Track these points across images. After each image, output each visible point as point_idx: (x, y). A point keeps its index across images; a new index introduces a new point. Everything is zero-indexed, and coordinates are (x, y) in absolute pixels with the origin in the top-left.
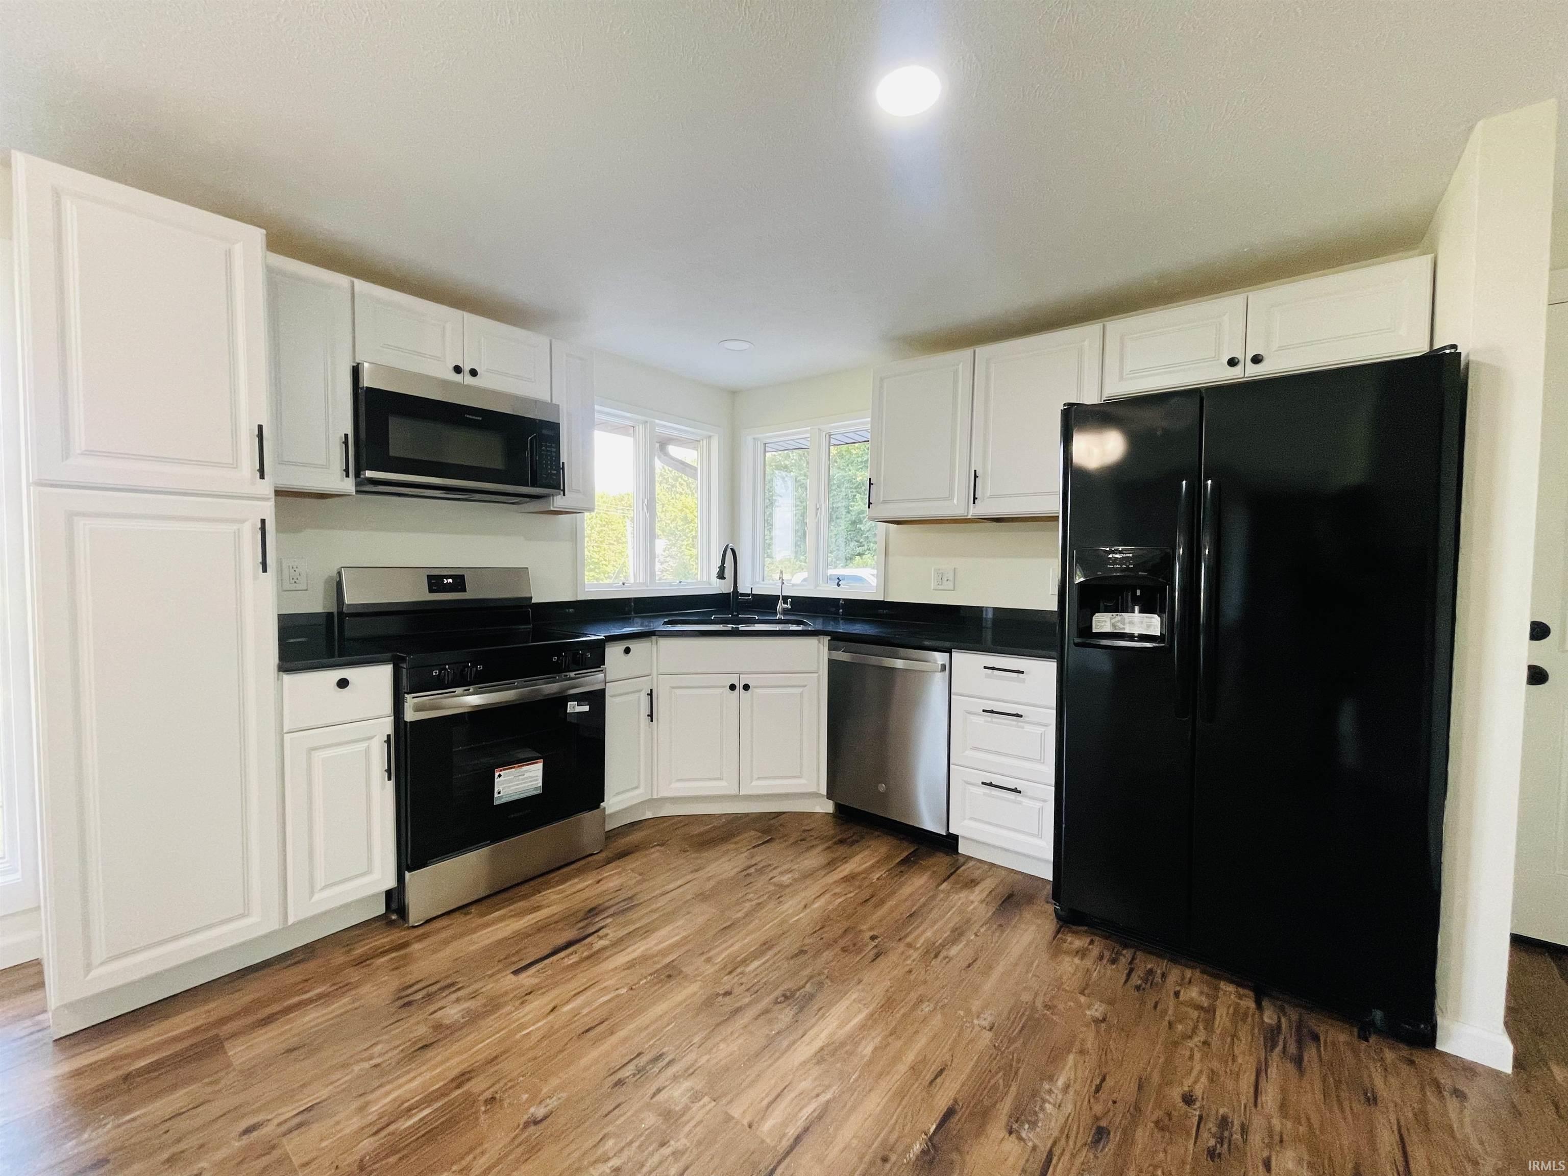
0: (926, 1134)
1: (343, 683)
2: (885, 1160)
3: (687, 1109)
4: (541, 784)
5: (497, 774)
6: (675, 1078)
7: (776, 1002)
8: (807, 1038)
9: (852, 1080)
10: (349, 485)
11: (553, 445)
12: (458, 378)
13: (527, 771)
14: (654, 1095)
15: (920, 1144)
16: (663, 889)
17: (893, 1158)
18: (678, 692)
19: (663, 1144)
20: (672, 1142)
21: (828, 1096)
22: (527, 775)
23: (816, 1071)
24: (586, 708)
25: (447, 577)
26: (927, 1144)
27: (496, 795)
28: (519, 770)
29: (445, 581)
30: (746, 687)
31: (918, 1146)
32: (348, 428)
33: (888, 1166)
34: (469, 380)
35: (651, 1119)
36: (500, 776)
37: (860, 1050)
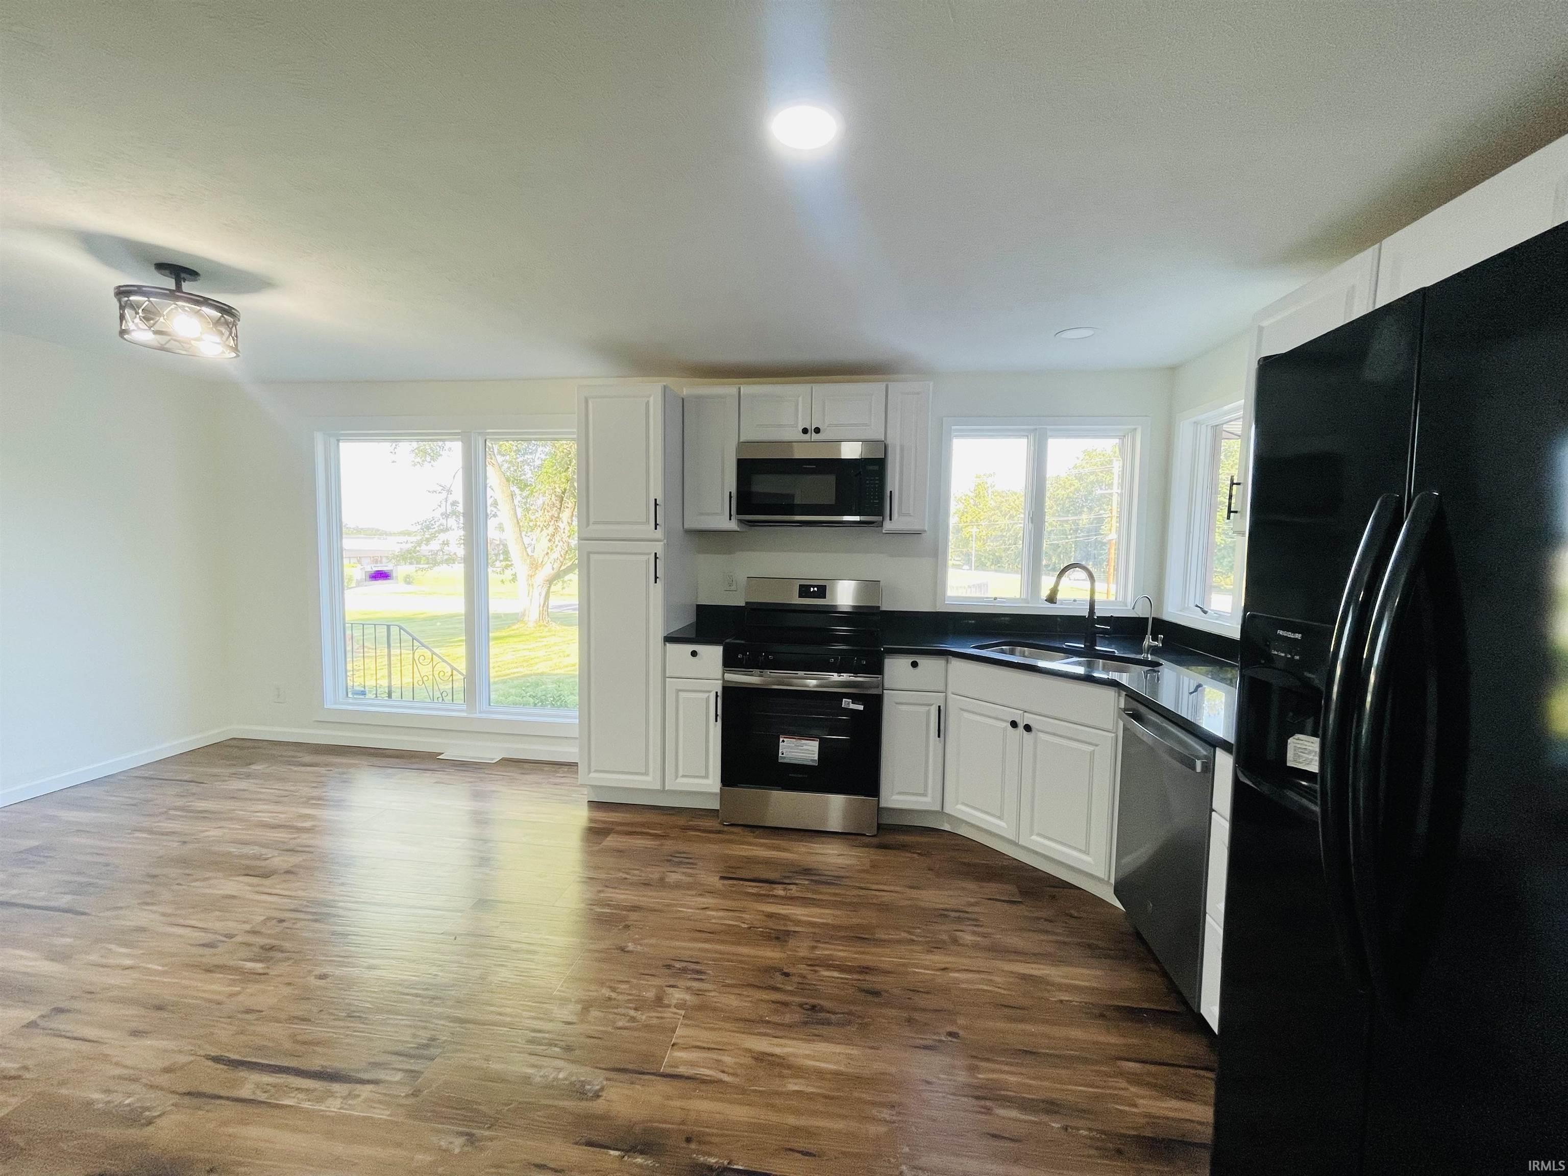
0: (728, 1164)
1: (694, 654)
2: (688, 1140)
3: (669, 1006)
4: (816, 758)
5: (781, 739)
6: (688, 988)
7: (801, 1005)
8: (776, 1041)
9: (752, 1088)
10: (733, 525)
11: (877, 478)
12: (806, 437)
13: (806, 745)
14: (670, 986)
15: (716, 1163)
16: (868, 885)
17: (693, 1146)
18: (966, 715)
19: (636, 1009)
20: (640, 1012)
21: (726, 1078)
22: (805, 747)
23: (748, 1061)
24: (861, 708)
25: (814, 586)
26: (718, 1168)
27: (780, 755)
28: (799, 741)
29: (812, 589)
30: (1028, 728)
31: (714, 1161)
32: (733, 489)
33: (684, 1145)
34: (815, 437)
35: (650, 994)
36: (783, 741)
37: (790, 1080)
